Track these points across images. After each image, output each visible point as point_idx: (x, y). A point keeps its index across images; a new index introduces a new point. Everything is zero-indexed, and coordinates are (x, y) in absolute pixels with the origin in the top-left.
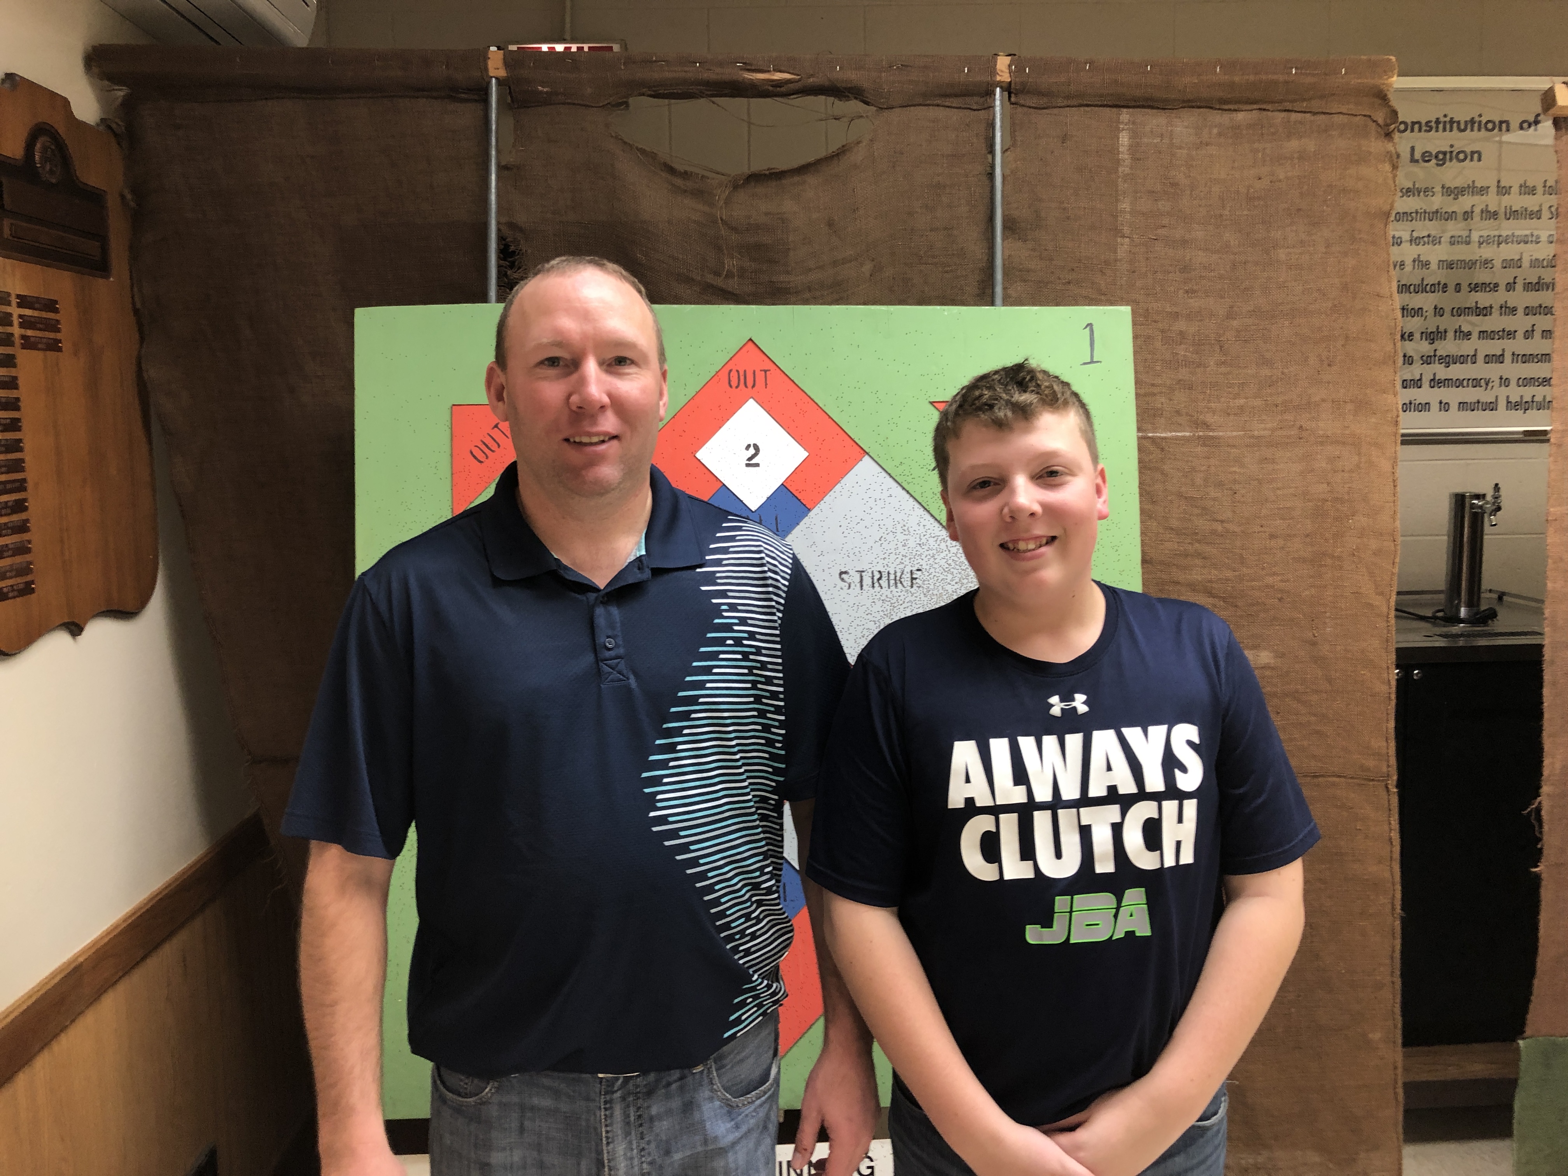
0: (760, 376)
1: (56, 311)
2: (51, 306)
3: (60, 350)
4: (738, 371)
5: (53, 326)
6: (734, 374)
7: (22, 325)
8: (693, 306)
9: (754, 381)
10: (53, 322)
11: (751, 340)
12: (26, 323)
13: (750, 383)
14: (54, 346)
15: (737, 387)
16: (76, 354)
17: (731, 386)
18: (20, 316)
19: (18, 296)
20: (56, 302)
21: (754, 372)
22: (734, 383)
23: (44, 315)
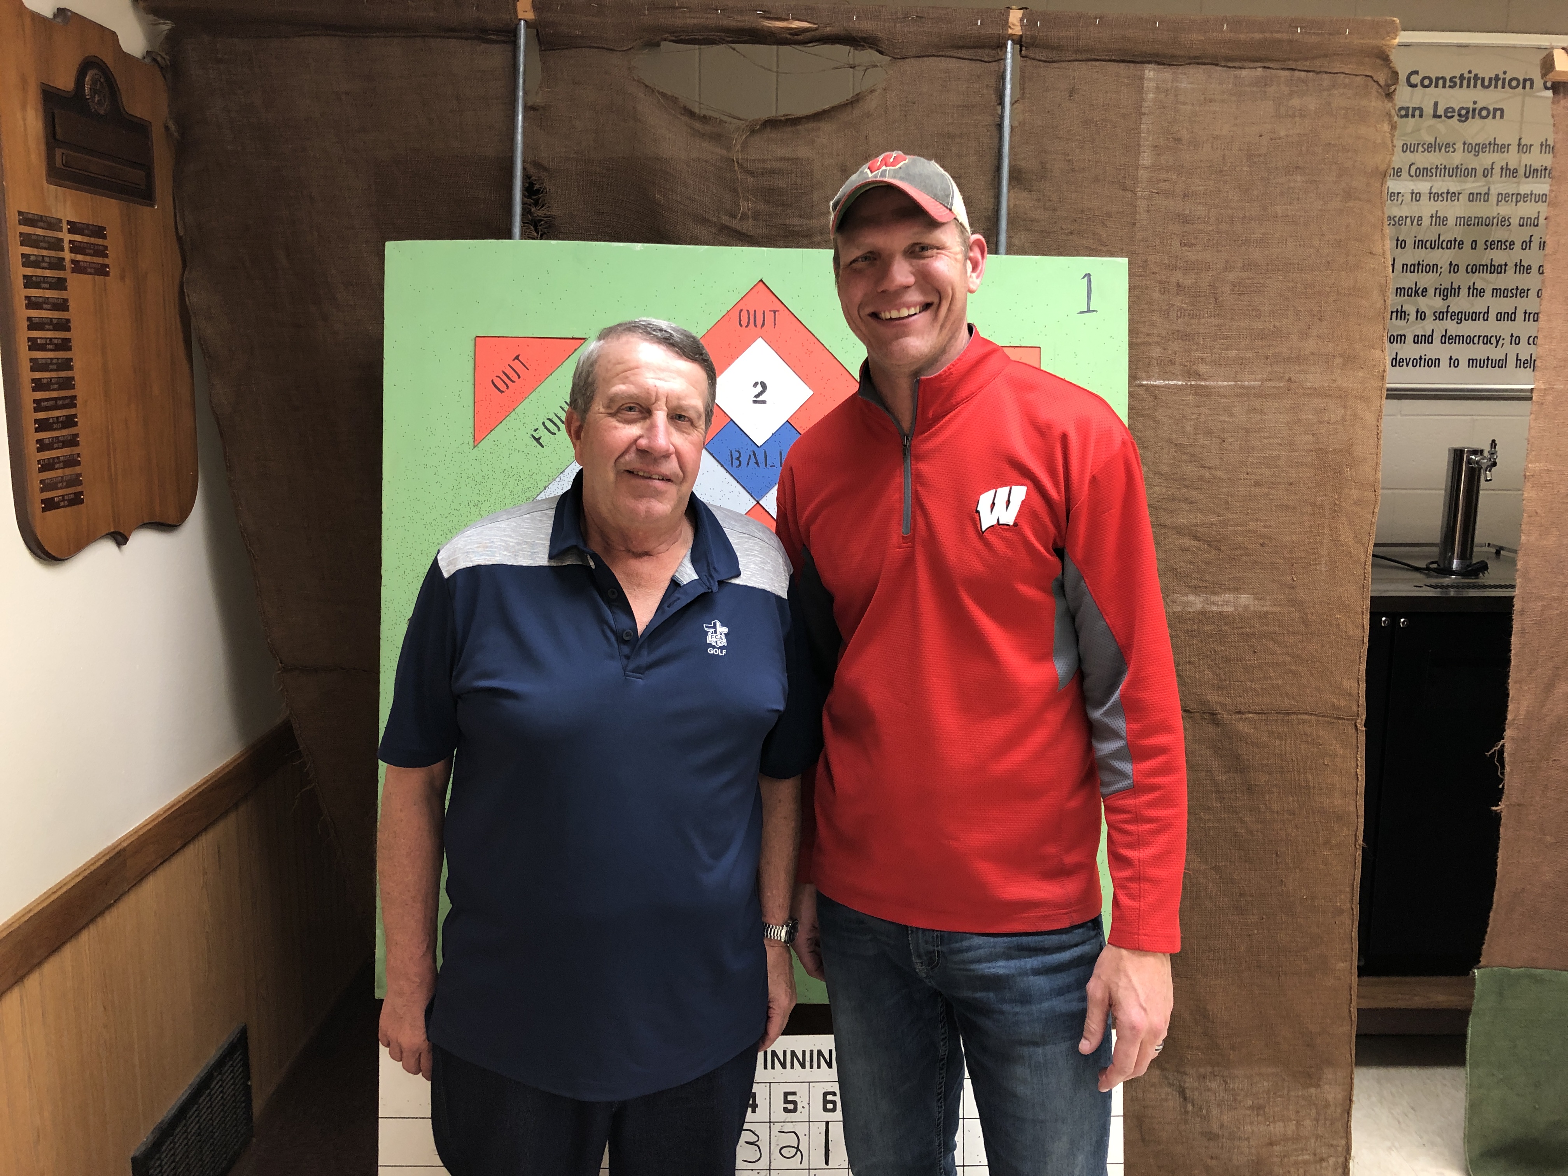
0: (769, 317)
1: (104, 237)
2: (99, 232)
3: (107, 274)
4: (748, 311)
5: (101, 252)
6: (744, 315)
7: (72, 250)
8: (706, 247)
9: (764, 321)
10: (101, 248)
11: (761, 281)
12: (76, 248)
13: (759, 323)
14: (102, 271)
15: (747, 326)
16: (122, 278)
17: (741, 326)
18: (71, 242)
19: (69, 222)
20: (105, 229)
21: (764, 312)
22: (744, 323)
23: (93, 240)
